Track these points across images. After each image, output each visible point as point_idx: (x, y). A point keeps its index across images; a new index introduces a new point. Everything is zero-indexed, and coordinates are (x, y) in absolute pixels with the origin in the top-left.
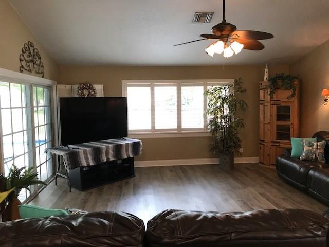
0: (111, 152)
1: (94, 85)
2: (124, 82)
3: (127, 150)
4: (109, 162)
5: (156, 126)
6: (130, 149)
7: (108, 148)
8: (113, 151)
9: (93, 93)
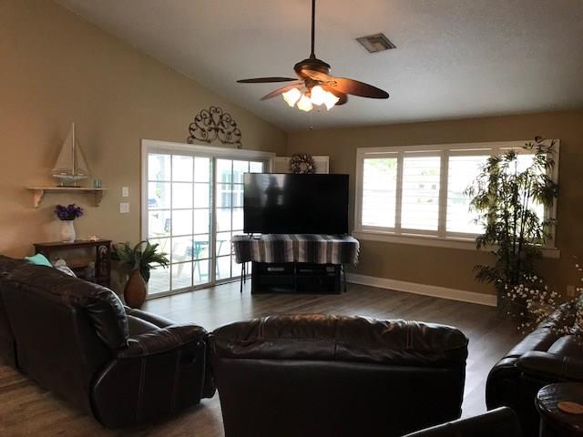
0: (301, 250)
1: (313, 157)
2: (359, 151)
3: (329, 252)
4: (296, 264)
5: (402, 222)
6: (335, 251)
7: (296, 244)
8: (304, 249)
9: (311, 167)
